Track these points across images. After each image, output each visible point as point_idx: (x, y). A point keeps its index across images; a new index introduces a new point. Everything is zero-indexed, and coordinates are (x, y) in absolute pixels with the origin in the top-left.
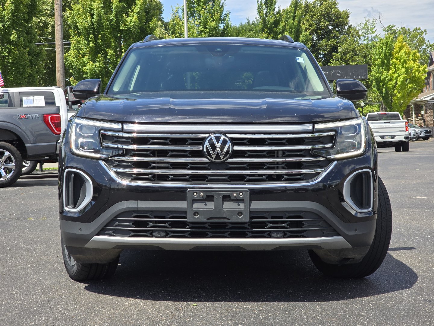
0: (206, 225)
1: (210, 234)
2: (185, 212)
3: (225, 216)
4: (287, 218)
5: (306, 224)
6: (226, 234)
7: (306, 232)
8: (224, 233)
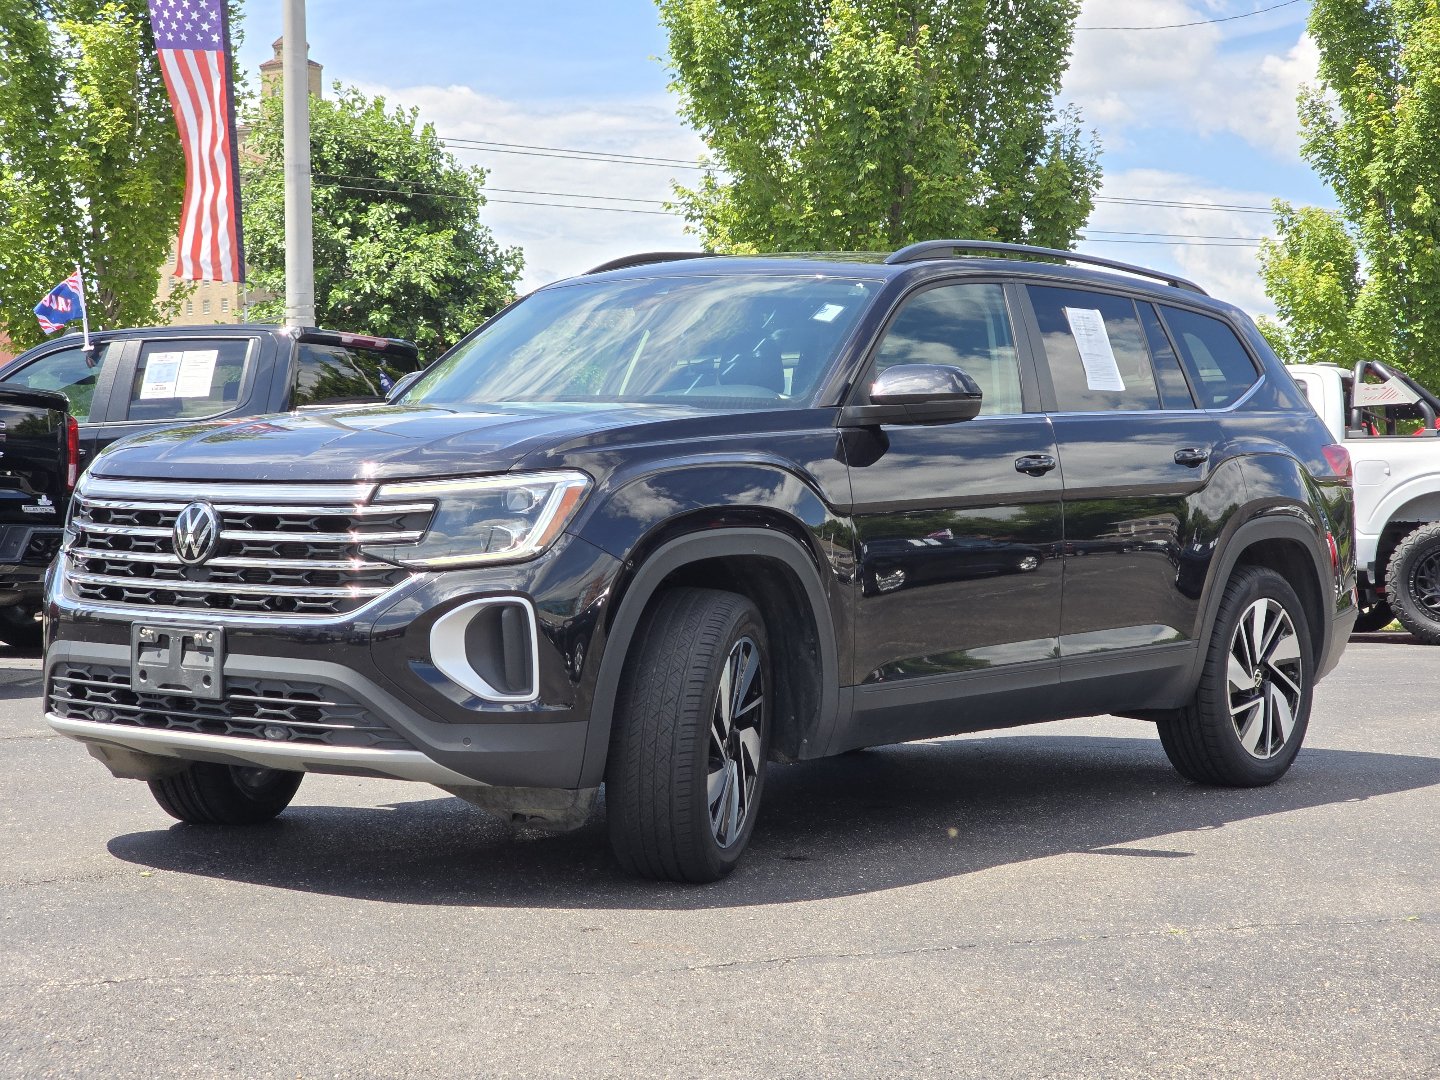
0: (163, 701)
1: (171, 723)
2: (128, 669)
3: (184, 682)
4: (291, 697)
5: (326, 715)
6: (193, 725)
7: (330, 733)
8: (191, 720)
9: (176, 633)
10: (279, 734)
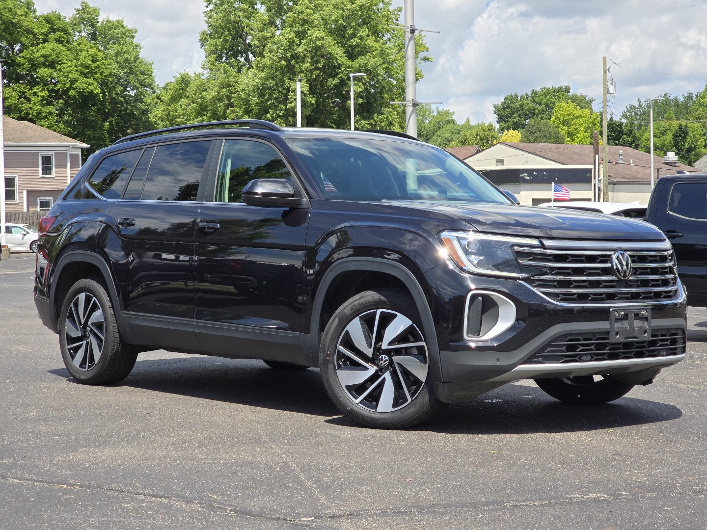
0: (620, 346)
1: (622, 355)
3: (636, 335)
8: (631, 352)
9: (632, 312)
10: (665, 353)
